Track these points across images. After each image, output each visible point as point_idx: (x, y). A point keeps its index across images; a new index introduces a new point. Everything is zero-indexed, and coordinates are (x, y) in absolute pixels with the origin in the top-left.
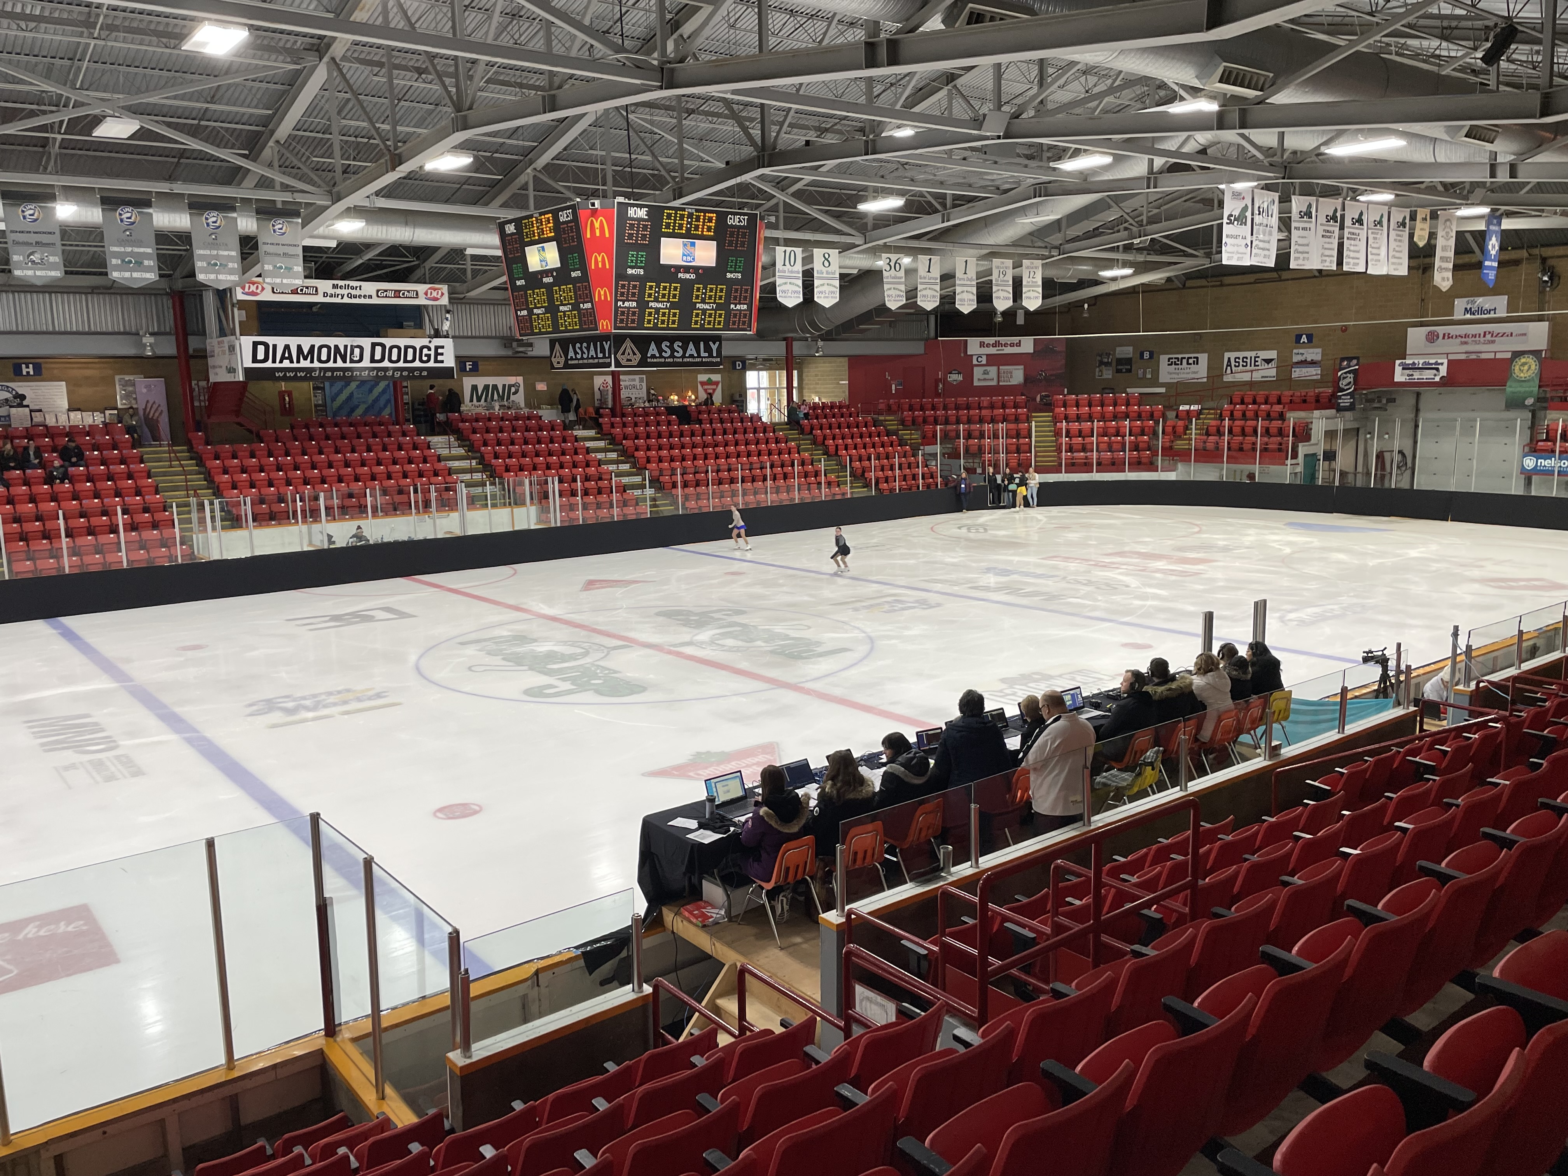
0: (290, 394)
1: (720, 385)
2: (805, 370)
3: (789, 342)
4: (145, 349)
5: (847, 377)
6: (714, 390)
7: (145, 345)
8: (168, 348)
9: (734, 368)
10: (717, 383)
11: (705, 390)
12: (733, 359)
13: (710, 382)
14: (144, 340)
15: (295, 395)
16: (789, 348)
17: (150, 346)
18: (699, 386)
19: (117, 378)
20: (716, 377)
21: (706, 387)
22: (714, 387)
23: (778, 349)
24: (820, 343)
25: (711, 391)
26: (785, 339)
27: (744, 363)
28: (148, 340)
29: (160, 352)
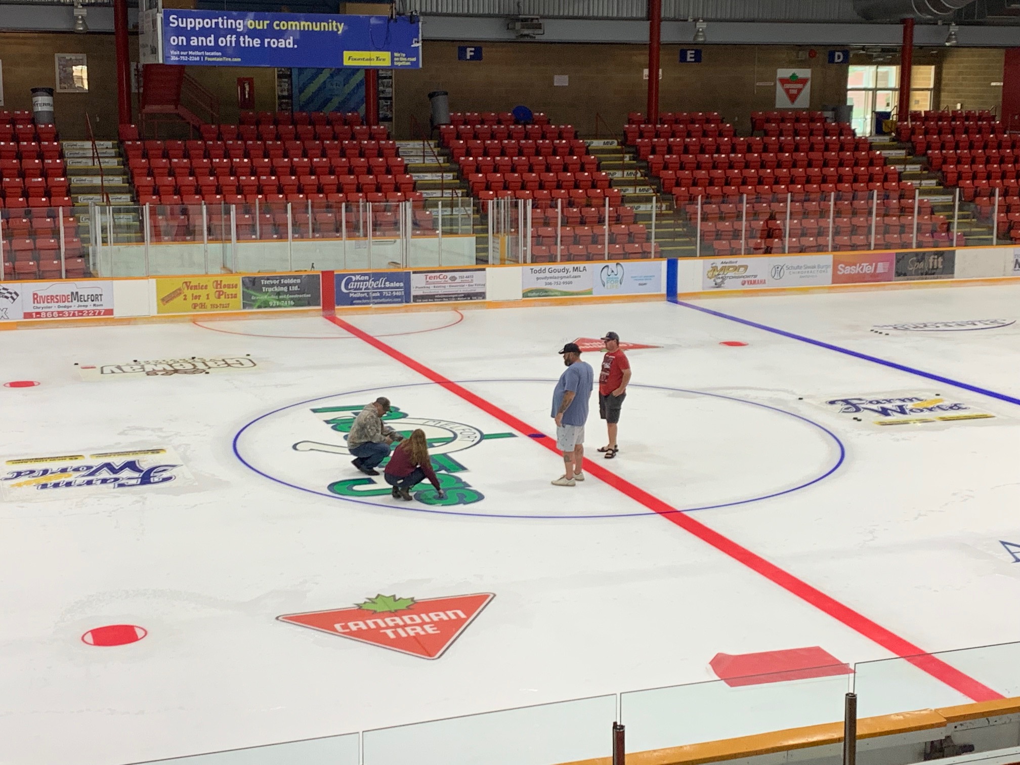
0: (251, 81)
1: (809, 84)
2: (945, 65)
3: (908, 25)
4: (75, 23)
5: (1002, 76)
6: (799, 90)
7: (76, 18)
8: (105, 22)
9: (831, 60)
10: (804, 81)
11: (787, 91)
12: (831, 49)
13: (794, 79)
14: (76, 12)
15: (257, 83)
16: (908, 35)
17: (83, 19)
18: (779, 85)
19: (57, 56)
20: (804, 73)
21: (788, 86)
22: (800, 86)
23: (892, 35)
24: (954, 28)
25: (795, 92)
26: (903, 21)
27: (846, 53)
28: (80, 12)
29: (93, 27)
